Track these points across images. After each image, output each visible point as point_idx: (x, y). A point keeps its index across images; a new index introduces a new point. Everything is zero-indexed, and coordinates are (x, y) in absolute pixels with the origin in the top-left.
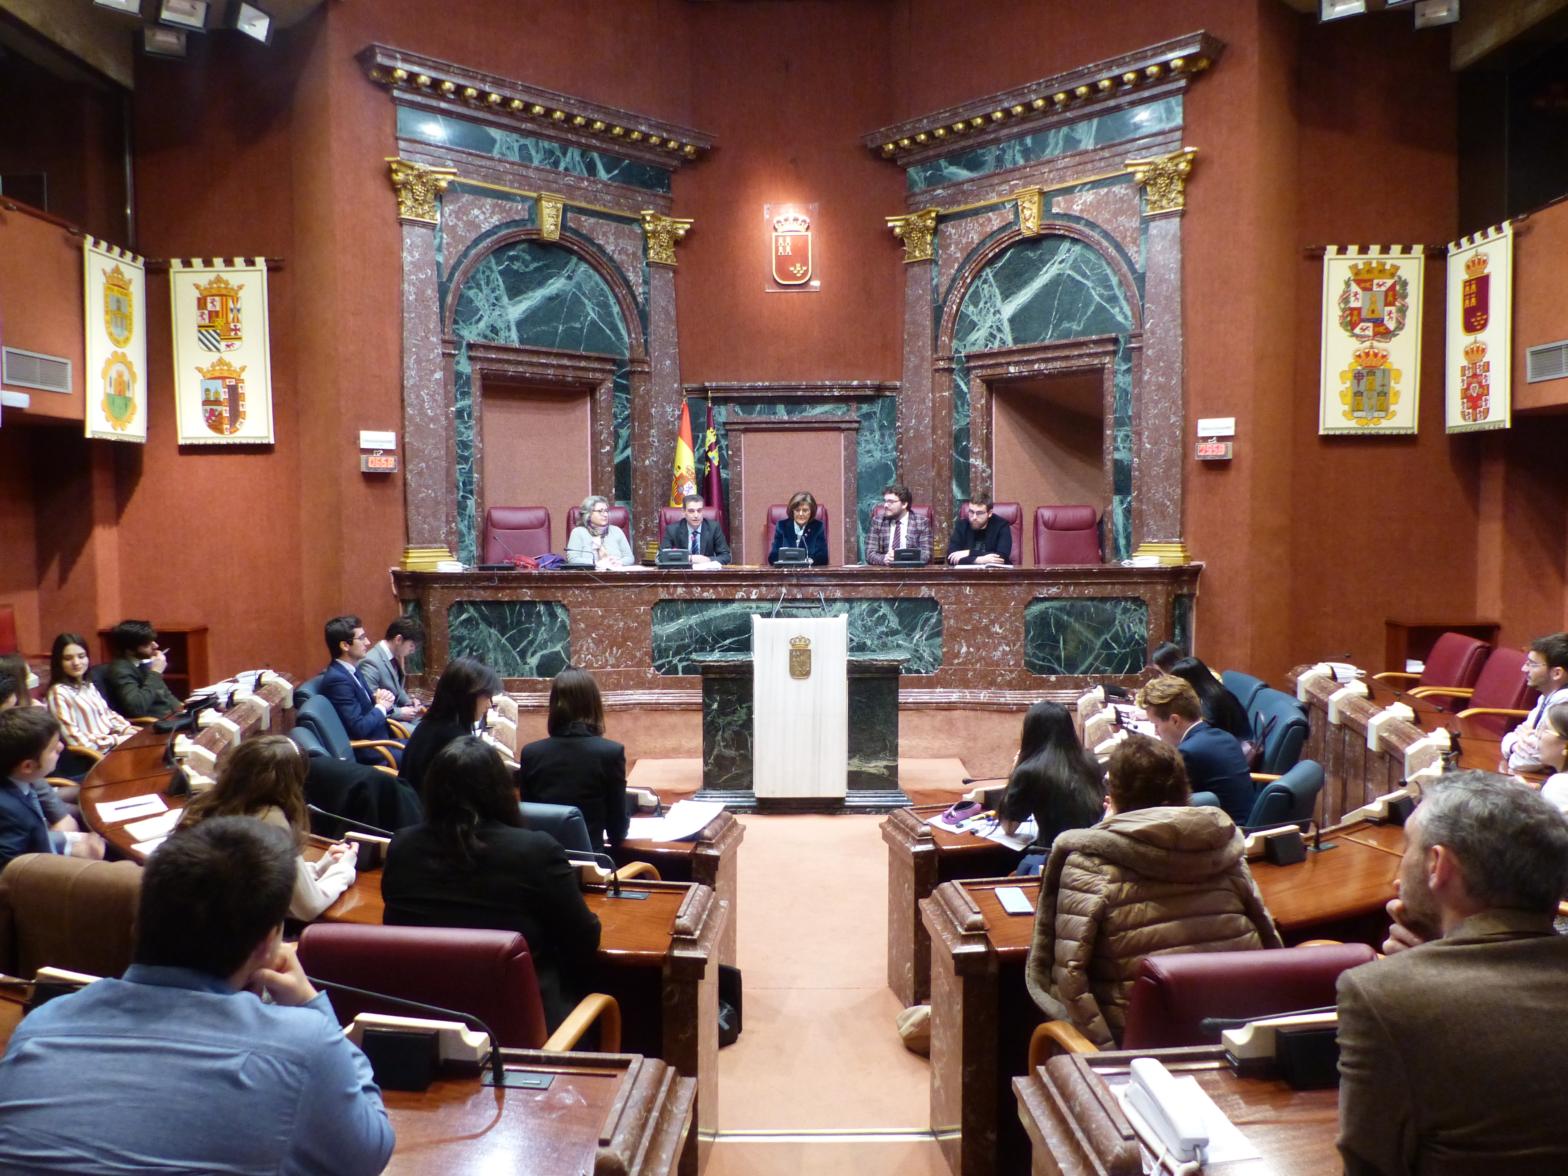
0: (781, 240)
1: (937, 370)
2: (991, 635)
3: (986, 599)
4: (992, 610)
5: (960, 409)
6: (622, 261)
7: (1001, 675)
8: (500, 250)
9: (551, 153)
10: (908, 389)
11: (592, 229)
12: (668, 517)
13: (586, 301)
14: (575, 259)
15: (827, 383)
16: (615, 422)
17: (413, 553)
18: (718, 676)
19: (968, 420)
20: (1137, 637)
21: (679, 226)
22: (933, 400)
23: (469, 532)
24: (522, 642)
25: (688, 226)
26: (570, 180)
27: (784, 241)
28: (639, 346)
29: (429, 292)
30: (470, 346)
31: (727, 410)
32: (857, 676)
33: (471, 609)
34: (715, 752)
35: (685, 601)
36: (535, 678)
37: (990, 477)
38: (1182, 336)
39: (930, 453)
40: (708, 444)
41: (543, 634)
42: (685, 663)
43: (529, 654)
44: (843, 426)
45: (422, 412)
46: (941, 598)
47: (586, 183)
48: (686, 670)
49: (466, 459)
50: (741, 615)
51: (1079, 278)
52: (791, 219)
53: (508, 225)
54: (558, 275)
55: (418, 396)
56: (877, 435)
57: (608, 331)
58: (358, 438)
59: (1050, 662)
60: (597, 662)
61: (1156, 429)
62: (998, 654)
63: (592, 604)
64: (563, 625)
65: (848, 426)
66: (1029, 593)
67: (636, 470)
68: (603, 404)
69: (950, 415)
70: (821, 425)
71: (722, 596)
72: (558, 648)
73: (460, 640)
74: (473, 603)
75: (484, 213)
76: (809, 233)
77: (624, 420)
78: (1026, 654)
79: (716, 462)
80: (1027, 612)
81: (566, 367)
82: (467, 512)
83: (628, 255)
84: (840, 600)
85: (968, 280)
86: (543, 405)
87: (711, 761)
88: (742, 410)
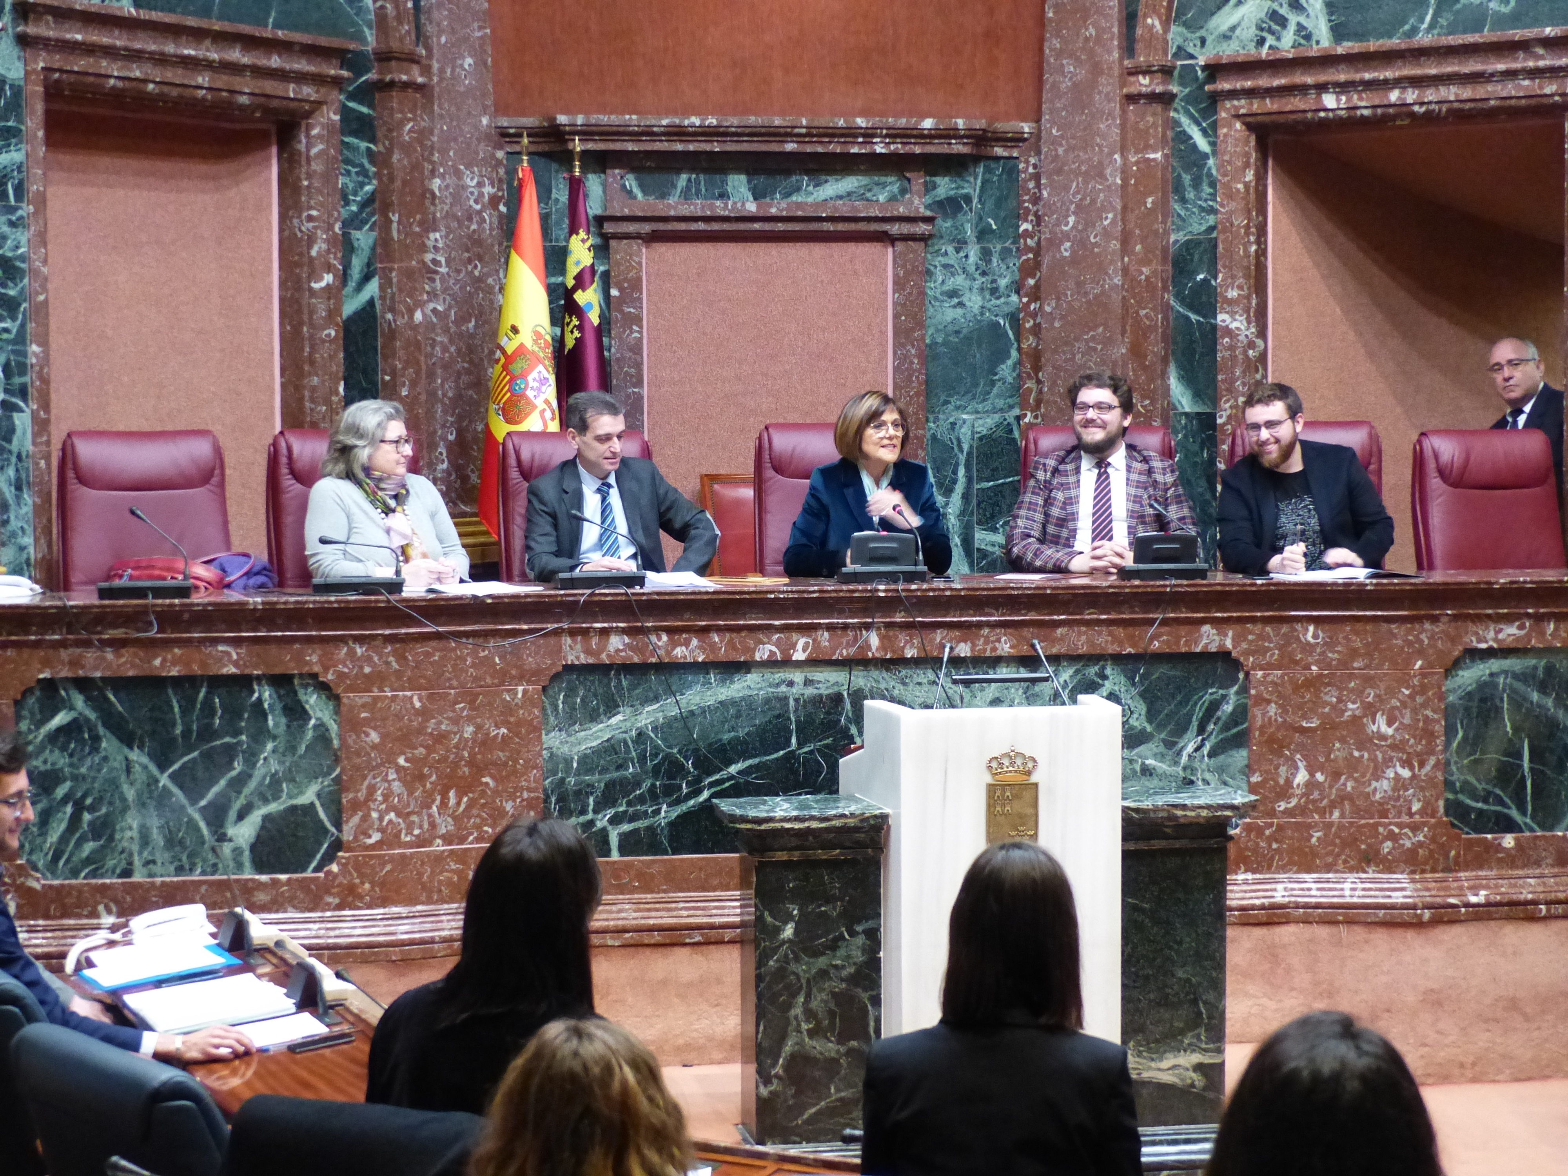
1: (1131, 98)
2: (1365, 741)
3: (1354, 653)
4: (1369, 681)
5: (1190, 195)
7: (1392, 837)
10: (1055, 142)
12: (525, 455)
15: (861, 122)
16: (344, 213)
18: (796, 856)
19: (1211, 220)
22: (1125, 172)
23: (18, 498)
24: (213, 782)
28: (399, 18)
31: (605, 186)
32: (1142, 846)
33: (79, 701)
34: (788, 1048)
35: (627, 668)
36: (248, 874)
37: (1263, 358)
39: (1116, 298)
40: (573, 270)
41: (268, 763)
42: (626, 827)
43: (232, 814)
44: (895, 229)
46: (1247, 653)
48: (629, 844)
50: (767, 701)
56: (973, 252)
59: (1502, 803)
60: (409, 832)
62: (1382, 787)
63: (400, 681)
64: (322, 735)
65: (906, 228)
66: (1454, 640)
67: (392, 334)
68: (317, 167)
69: (1163, 205)
70: (841, 227)
71: (722, 654)
72: (309, 796)
74: (83, 684)
77: (363, 205)
78: (1449, 785)
79: (594, 317)
80: (1449, 684)
81: (239, 69)
82: (15, 446)
84: (1009, 660)
86: (166, 166)
87: (778, 1070)
88: (641, 186)
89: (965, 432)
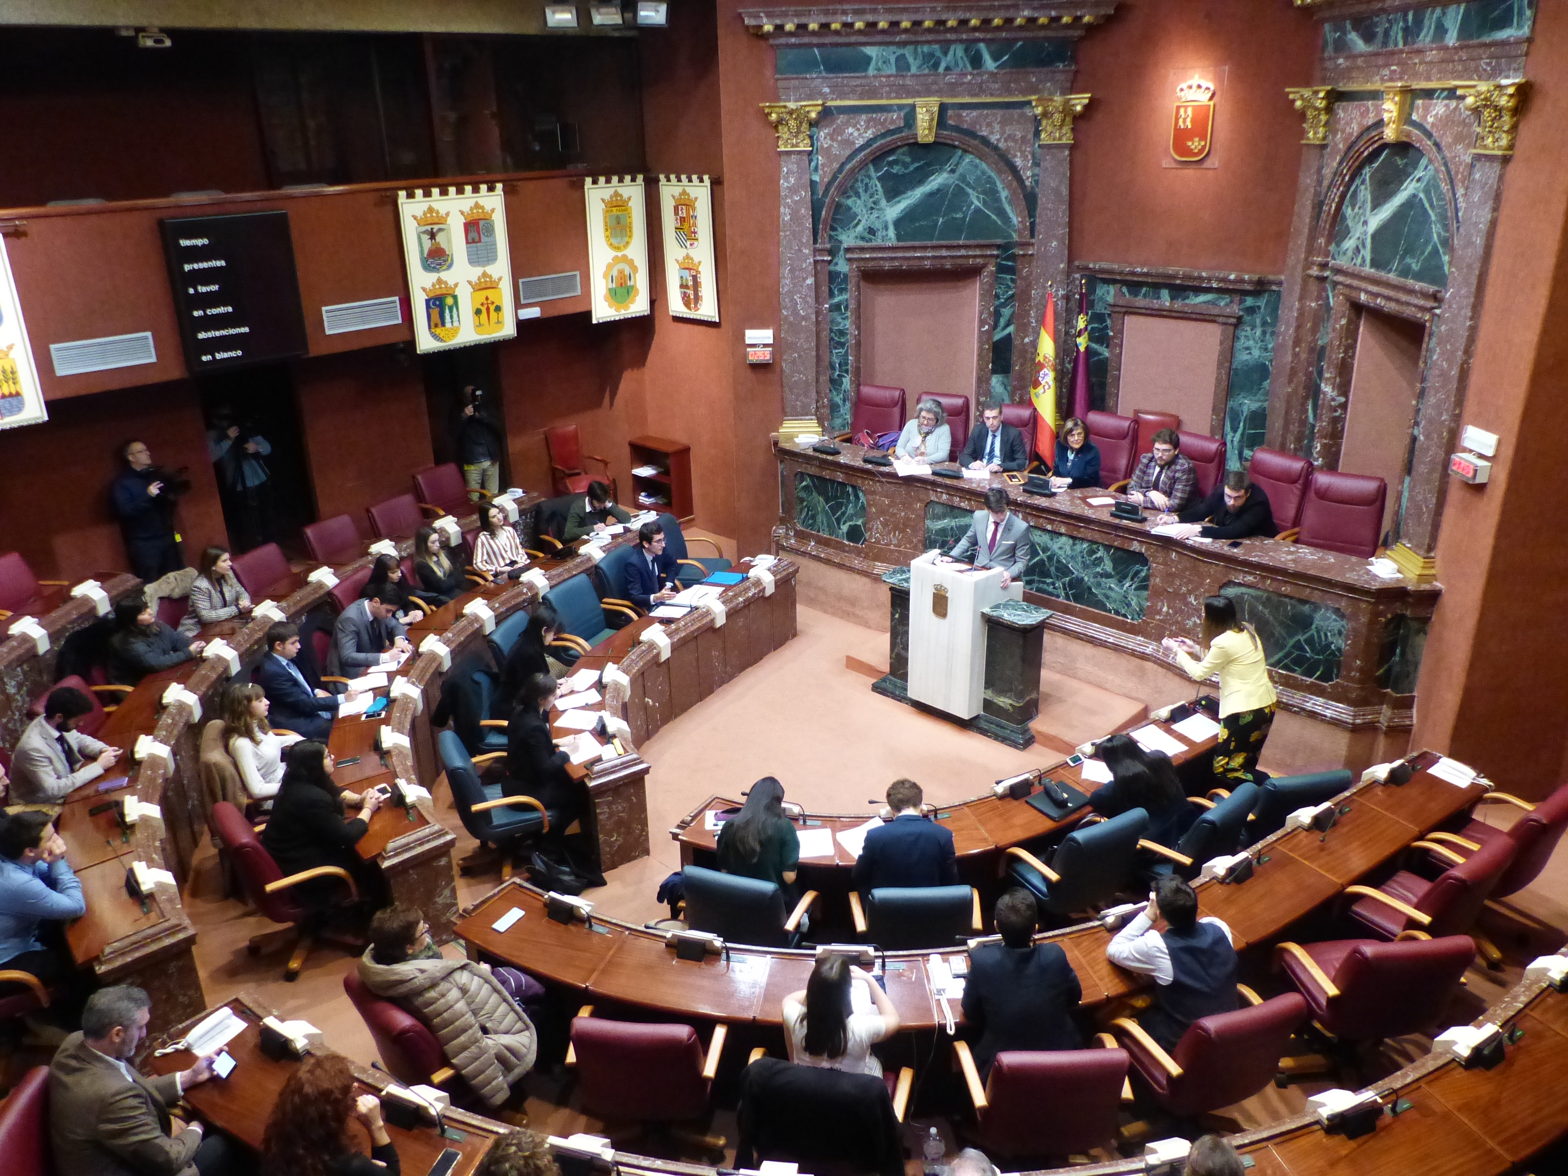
0: (1182, 111)
1: (1310, 276)
2: (1188, 604)
3: (1186, 568)
4: (1190, 581)
5: (1325, 325)
6: (1008, 149)
8: (877, 159)
9: (932, 55)
11: (975, 122)
13: (970, 191)
14: (960, 152)
15: (1204, 274)
16: (997, 303)
17: (786, 424)
18: (899, 594)
19: (1328, 339)
20: (1333, 647)
21: (1077, 101)
22: (1301, 310)
23: (844, 404)
24: (838, 511)
25: (1086, 101)
26: (951, 78)
27: (1186, 112)
28: (1025, 229)
29: (803, 211)
30: (848, 250)
31: (1115, 292)
33: (808, 479)
34: (896, 650)
35: (949, 506)
36: (845, 541)
37: (1344, 407)
38: (1471, 319)
39: (1289, 366)
41: (850, 510)
43: (842, 522)
44: (1221, 319)
45: (795, 313)
46: (1150, 556)
47: (969, 77)
49: (842, 345)
51: (1427, 205)
52: (1195, 87)
53: (883, 135)
54: (941, 170)
55: (792, 300)
56: (1258, 332)
57: (994, 217)
58: (744, 335)
60: (883, 541)
61: (1430, 421)
62: (1190, 623)
63: (881, 494)
64: (863, 506)
65: (1227, 320)
66: (1225, 575)
67: (1014, 347)
68: (985, 287)
69: (1314, 328)
70: (1202, 316)
72: (859, 523)
73: (802, 500)
74: (809, 475)
75: (858, 130)
76: (1212, 103)
77: (1007, 299)
79: (1082, 348)
81: (945, 257)
82: (843, 388)
83: (1016, 141)
84: (1066, 535)
85: (1347, 178)
87: (893, 656)
88: (1129, 292)
89: (1245, 409)
